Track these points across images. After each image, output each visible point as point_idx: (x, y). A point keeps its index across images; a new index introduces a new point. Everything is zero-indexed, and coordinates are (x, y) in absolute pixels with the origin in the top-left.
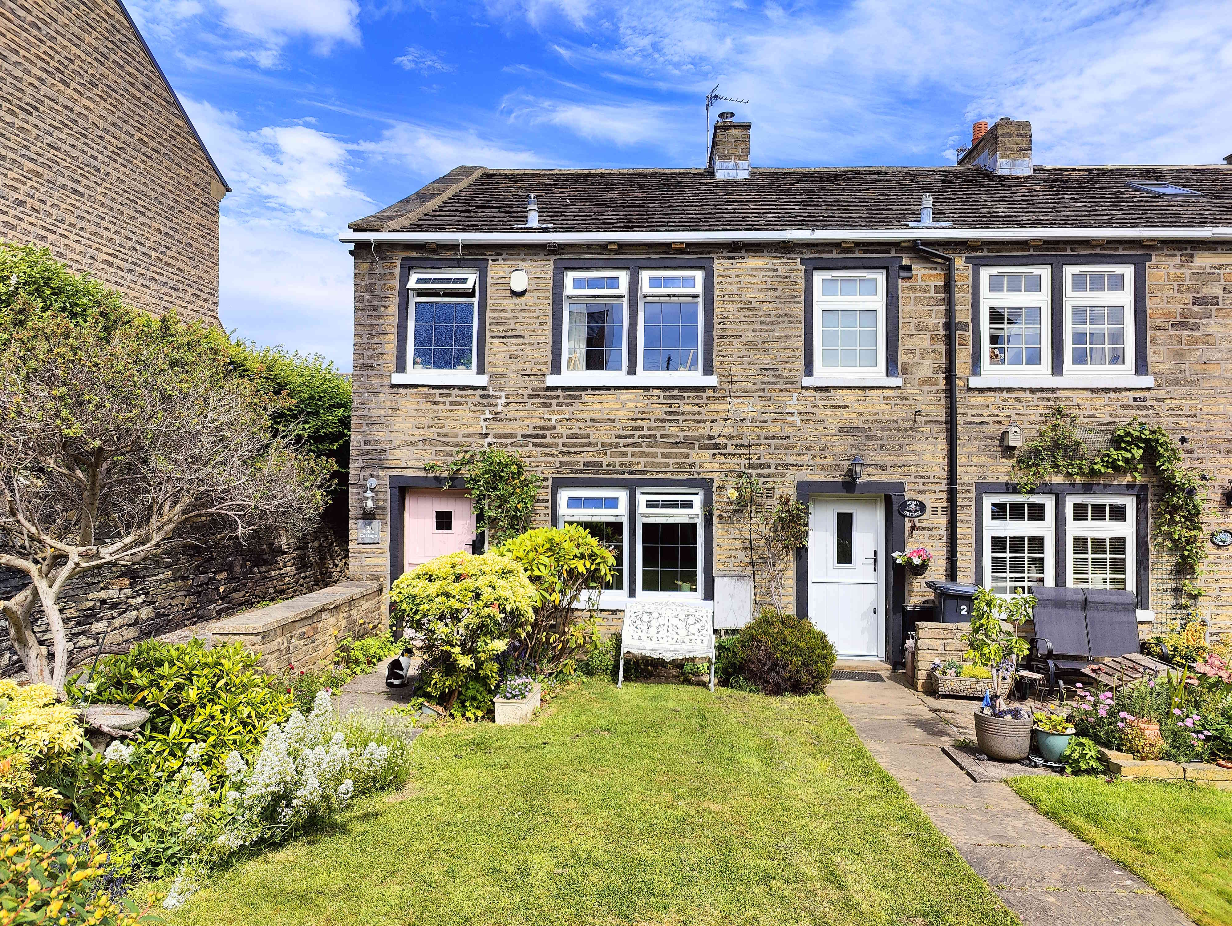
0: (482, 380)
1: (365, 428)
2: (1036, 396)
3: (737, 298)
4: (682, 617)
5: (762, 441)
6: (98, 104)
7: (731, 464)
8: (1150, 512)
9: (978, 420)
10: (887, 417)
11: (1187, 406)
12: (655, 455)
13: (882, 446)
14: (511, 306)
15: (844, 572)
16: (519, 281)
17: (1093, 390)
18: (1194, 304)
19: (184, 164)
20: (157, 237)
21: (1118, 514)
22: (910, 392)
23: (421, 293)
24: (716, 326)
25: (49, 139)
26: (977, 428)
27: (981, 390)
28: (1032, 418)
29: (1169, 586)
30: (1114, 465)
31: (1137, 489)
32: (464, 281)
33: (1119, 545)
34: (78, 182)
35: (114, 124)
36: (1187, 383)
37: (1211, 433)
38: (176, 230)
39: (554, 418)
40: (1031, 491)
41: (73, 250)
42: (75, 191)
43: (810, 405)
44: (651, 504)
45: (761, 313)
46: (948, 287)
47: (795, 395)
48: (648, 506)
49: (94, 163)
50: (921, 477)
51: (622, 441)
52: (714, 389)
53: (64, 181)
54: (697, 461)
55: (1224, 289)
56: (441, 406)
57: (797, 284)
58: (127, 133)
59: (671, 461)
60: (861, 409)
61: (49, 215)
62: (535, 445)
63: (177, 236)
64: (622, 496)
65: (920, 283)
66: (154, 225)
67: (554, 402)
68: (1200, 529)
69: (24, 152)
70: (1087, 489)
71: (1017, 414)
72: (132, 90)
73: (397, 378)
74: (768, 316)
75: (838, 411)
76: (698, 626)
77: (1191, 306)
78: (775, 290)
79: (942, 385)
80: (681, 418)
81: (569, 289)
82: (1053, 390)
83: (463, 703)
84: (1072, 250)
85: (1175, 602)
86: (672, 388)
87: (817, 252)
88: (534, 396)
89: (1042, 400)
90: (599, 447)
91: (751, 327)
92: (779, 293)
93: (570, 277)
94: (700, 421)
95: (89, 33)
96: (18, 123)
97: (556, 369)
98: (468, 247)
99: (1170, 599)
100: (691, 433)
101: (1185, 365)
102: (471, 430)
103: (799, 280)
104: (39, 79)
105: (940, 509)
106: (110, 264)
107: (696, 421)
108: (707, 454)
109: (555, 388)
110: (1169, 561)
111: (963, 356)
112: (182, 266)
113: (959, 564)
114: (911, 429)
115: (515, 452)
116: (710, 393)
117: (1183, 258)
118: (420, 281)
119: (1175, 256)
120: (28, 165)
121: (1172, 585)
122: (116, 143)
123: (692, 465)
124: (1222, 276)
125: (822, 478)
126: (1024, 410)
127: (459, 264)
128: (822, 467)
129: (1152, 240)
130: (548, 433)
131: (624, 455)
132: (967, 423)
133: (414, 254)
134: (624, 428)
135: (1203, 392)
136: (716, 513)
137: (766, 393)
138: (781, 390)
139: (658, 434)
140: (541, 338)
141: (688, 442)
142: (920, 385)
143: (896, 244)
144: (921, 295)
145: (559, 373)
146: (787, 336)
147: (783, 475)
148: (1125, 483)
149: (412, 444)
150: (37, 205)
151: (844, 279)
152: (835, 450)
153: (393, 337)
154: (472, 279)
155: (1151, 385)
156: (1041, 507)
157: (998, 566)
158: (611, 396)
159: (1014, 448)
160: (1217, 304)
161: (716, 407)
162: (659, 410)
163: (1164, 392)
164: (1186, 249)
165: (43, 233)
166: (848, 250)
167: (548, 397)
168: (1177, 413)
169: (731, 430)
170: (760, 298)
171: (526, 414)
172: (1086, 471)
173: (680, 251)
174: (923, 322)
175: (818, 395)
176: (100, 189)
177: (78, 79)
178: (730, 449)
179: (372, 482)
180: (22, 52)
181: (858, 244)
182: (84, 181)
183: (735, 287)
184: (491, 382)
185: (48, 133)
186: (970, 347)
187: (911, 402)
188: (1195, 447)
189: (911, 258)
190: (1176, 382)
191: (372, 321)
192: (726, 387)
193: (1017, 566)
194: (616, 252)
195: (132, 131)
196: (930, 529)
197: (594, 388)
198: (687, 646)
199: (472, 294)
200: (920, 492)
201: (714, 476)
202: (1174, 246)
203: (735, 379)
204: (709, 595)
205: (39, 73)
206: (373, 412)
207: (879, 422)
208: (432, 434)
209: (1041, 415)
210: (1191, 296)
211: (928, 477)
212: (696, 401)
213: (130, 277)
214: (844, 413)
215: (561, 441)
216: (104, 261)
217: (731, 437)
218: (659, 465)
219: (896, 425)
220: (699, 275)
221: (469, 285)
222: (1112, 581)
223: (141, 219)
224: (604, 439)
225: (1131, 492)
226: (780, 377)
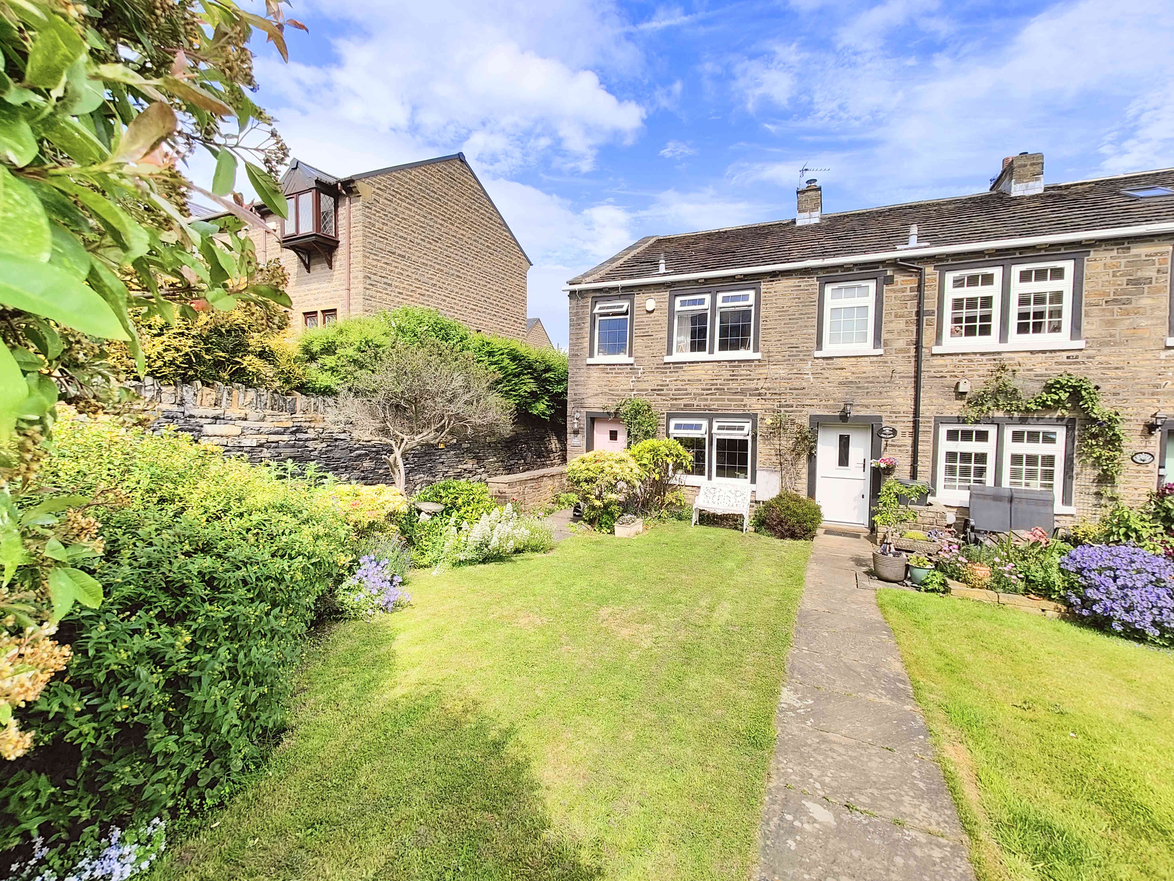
0: (631, 360)
1: (574, 387)
2: (984, 358)
3: (775, 305)
4: (733, 491)
5: (788, 391)
6: (467, 232)
7: (768, 405)
8: (1077, 438)
9: (938, 375)
10: (872, 375)
11: (1114, 361)
12: (723, 399)
13: (868, 393)
14: (646, 319)
15: (843, 471)
16: (650, 305)
17: (1032, 352)
18: (1127, 284)
19: (509, 255)
20: (496, 294)
21: (1049, 439)
22: (889, 358)
23: (601, 315)
24: (761, 323)
25: (446, 253)
26: (938, 380)
27: (942, 355)
28: (981, 373)
29: (1091, 491)
30: (1044, 404)
31: (1065, 421)
32: (622, 307)
33: (1049, 460)
34: (459, 271)
35: (475, 240)
36: (1116, 344)
37: (1137, 381)
38: (505, 289)
39: (668, 380)
40: (977, 422)
41: (458, 305)
42: (458, 276)
43: (819, 368)
44: (720, 428)
45: (789, 313)
46: (920, 288)
47: (810, 363)
48: (718, 429)
49: (466, 261)
50: (894, 412)
51: (705, 392)
52: (759, 360)
53: (453, 272)
54: (748, 403)
55: (1158, 271)
56: (611, 375)
57: (814, 293)
58: (481, 244)
59: (733, 403)
60: (854, 369)
61: (447, 289)
62: (658, 395)
63: (506, 292)
64: (705, 423)
65: (899, 286)
66: (495, 288)
67: (668, 371)
68: (1121, 451)
69: (435, 260)
70: (1023, 421)
71: (969, 371)
72: (483, 222)
73: (590, 361)
74: (794, 315)
75: (838, 372)
76: (742, 497)
77: (1124, 286)
78: (799, 298)
79: (913, 352)
80: (739, 378)
81: (678, 307)
82: (999, 353)
83: (601, 525)
84: (1020, 254)
85: (1096, 503)
86: (735, 361)
87: (827, 272)
88: (658, 368)
89: (990, 360)
90: (692, 396)
91: (783, 322)
92: (801, 300)
93: (678, 300)
94: (750, 380)
95: (462, 197)
96: (433, 247)
97: (670, 352)
98: (623, 288)
99: (1092, 500)
100: (745, 387)
101: (1116, 331)
102: (625, 387)
103: (815, 291)
104: (441, 225)
105: (907, 433)
106: (474, 310)
107: (747, 380)
108: (754, 399)
109: (669, 363)
110: (1092, 473)
111: (929, 334)
112: (508, 307)
113: (919, 469)
114: (889, 382)
115: (648, 399)
116: (757, 363)
117: (1120, 251)
118: (600, 308)
119: (1113, 250)
120: (438, 266)
121: (1094, 490)
122: (476, 249)
123: (745, 406)
124: (1157, 261)
125: (826, 414)
126: (974, 367)
127: (619, 297)
128: (826, 406)
129: (1091, 240)
130: (665, 388)
131: (706, 400)
132: (930, 377)
133: (598, 294)
134: (706, 384)
135: (1131, 350)
136: (759, 434)
137: (791, 362)
138: (801, 360)
139: (726, 388)
140: (662, 336)
141: (743, 392)
142: (896, 353)
143: (882, 262)
144: (900, 295)
145: (671, 354)
146: (805, 326)
147: (801, 411)
148: (1055, 417)
149: (596, 395)
150: (441, 285)
151: (846, 288)
152: (835, 396)
153: (587, 339)
154: (626, 305)
155: (1083, 347)
156: (986, 433)
157: (951, 470)
158: (700, 366)
159: (965, 393)
160: (1151, 283)
161: (761, 371)
162: (726, 374)
163: (1094, 352)
164: (1123, 244)
165: (444, 298)
166: (849, 269)
167: (665, 368)
168: (1106, 366)
169: (769, 384)
170: (789, 304)
171: (652, 378)
172: (1023, 409)
173: (741, 280)
174: (900, 312)
175: (825, 362)
176: (469, 274)
177: (458, 221)
178: (768, 396)
179: (578, 415)
180: (433, 213)
181: (855, 265)
182: (462, 271)
183: (774, 298)
184: (635, 361)
185: (445, 250)
186: (935, 326)
187: (889, 364)
188: (1121, 391)
189: (893, 271)
190: (1107, 344)
191: (577, 331)
192: (767, 359)
193: (965, 472)
194: (704, 284)
195: (483, 242)
196: (900, 446)
197: (690, 363)
198: (735, 508)
199: (626, 313)
200: (893, 422)
201: (758, 412)
202: (1113, 242)
203: (771, 354)
204: (753, 481)
205: (441, 222)
206: (578, 379)
207: (866, 378)
208: (606, 390)
209: (988, 370)
210: (1125, 279)
211: (899, 413)
212: (748, 368)
213: (484, 315)
214: (843, 373)
215: (671, 392)
216: (472, 309)
217: (769, 389)
218: (726, 405)
219: (878, 380)
220: (752, 293)
221: (624, 309)
222: (1042, 485)
223: (489, 286)
224: (695, 391)
225: (1060, 423)
226: (801, 352)
